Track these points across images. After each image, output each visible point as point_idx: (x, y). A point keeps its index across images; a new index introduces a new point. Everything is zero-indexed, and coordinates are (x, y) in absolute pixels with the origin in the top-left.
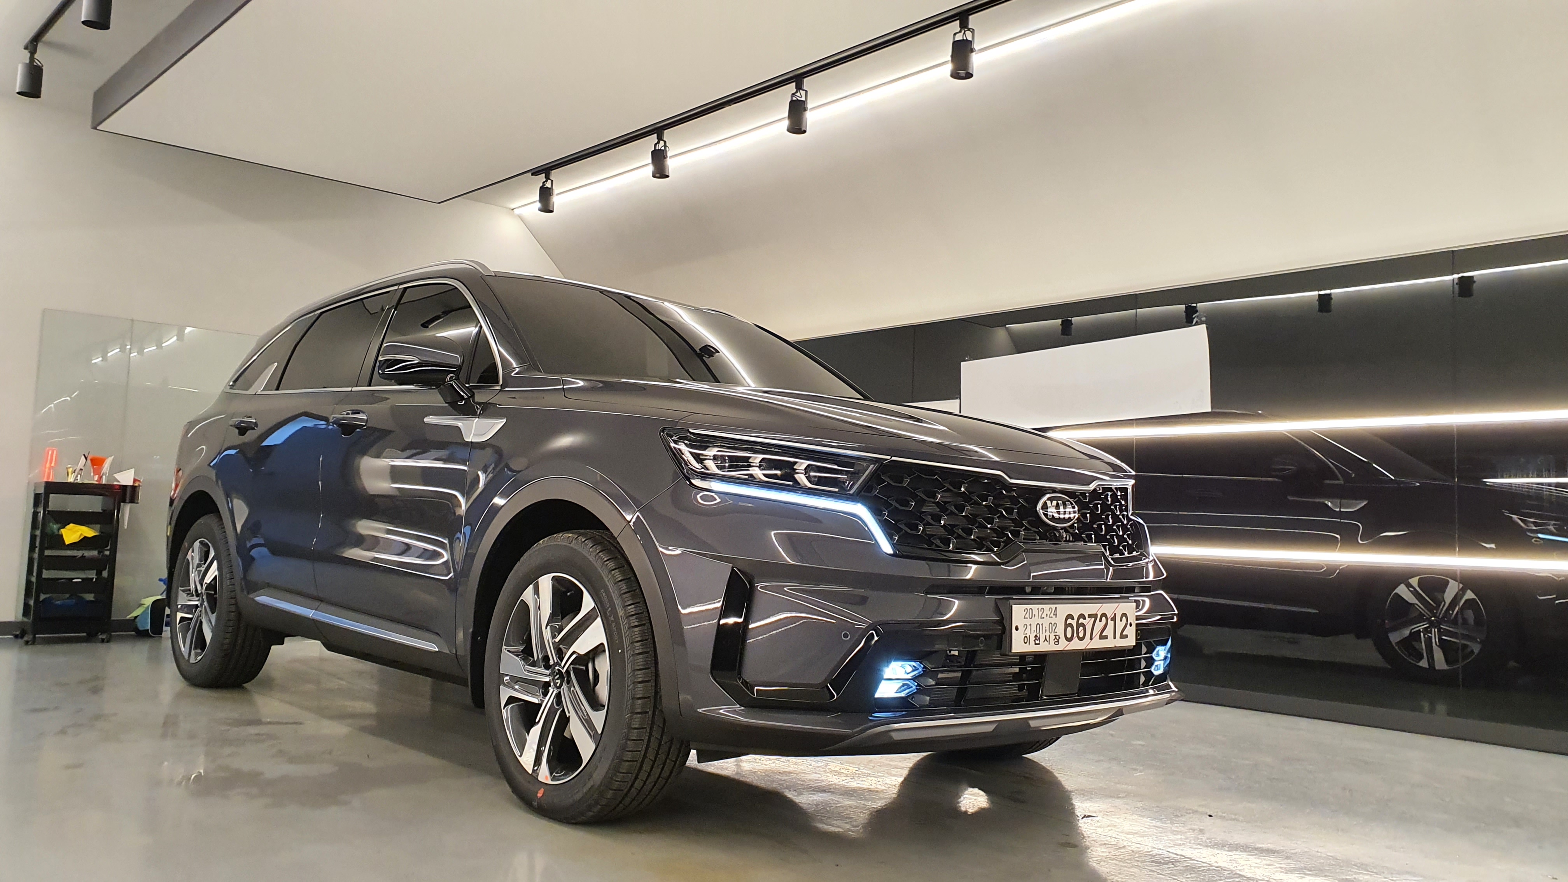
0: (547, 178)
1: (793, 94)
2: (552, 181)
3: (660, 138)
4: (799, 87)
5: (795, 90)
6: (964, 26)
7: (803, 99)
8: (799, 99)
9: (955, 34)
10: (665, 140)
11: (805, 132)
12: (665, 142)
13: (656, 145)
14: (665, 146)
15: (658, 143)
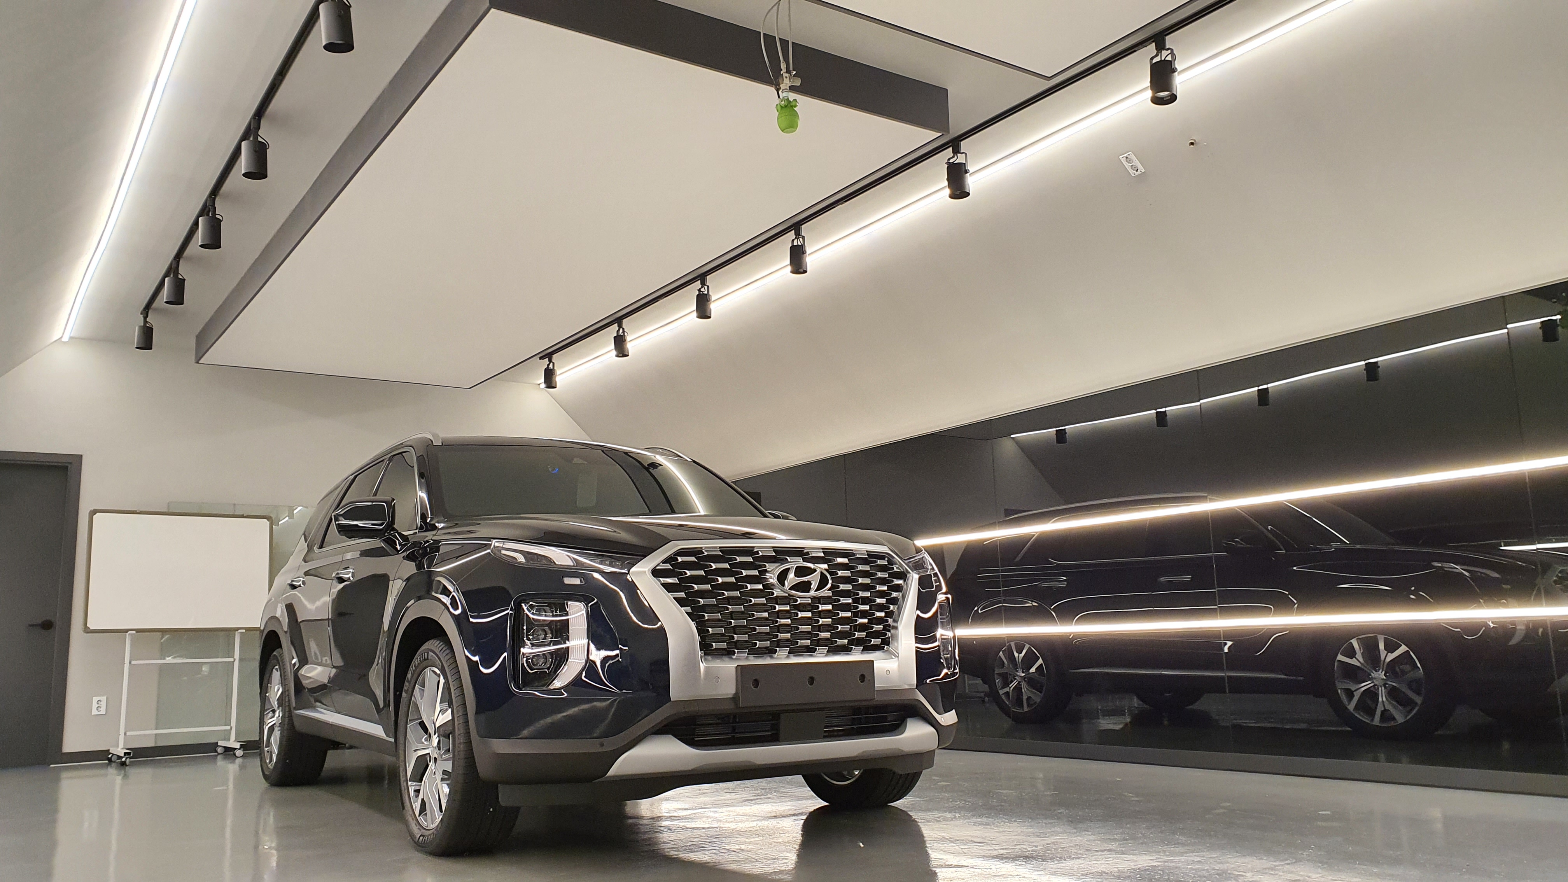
0: (550, 361)
1: (699, 290)
2: (553, 363)
3: (620, 326)
4: (703, 284)
5: (700, 286)
6: (798, 234)
7: (706, 292)
8: (704, 293)
9: (793, 241)
10: (623, 327)
11: (710, 317)
12: (623, 329)
13: (618, 331)
14: (624, 332)
15: (619, 330)
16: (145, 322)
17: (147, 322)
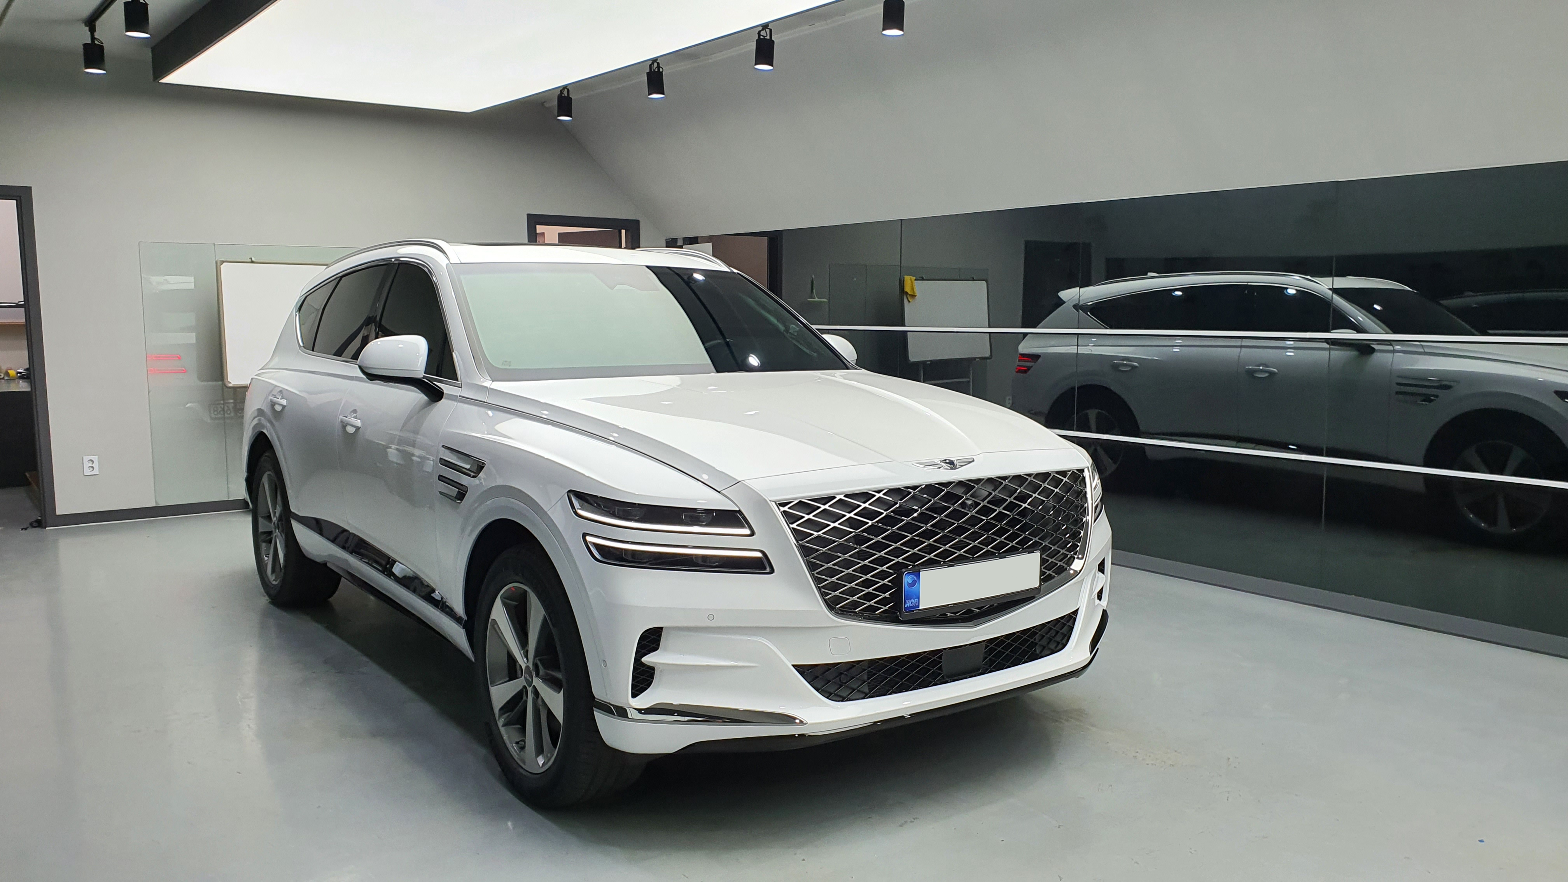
0: (565, 88)
1: (759, 32)
2: (568, 90)
3: (655, 61)
4: (765, 28)
5: (761, 30)
8: (766, 38)
12: (659, 64)
13: (650, 65)
14: (659, 67)
16: (93, 38)
17: (96, 39)
